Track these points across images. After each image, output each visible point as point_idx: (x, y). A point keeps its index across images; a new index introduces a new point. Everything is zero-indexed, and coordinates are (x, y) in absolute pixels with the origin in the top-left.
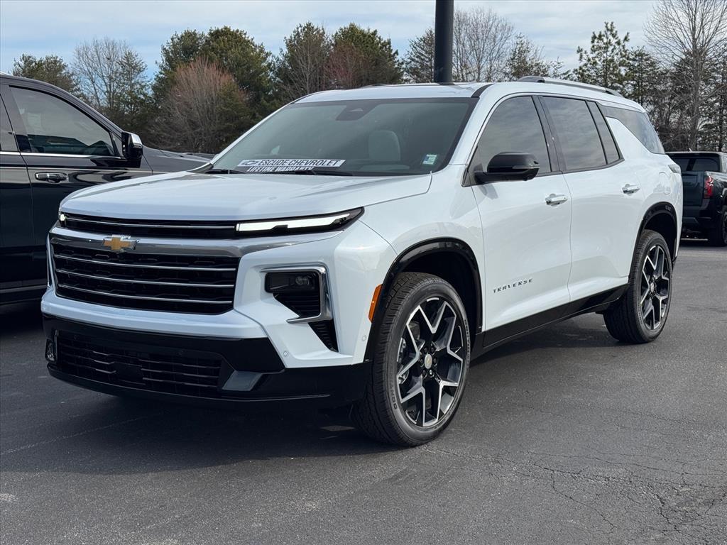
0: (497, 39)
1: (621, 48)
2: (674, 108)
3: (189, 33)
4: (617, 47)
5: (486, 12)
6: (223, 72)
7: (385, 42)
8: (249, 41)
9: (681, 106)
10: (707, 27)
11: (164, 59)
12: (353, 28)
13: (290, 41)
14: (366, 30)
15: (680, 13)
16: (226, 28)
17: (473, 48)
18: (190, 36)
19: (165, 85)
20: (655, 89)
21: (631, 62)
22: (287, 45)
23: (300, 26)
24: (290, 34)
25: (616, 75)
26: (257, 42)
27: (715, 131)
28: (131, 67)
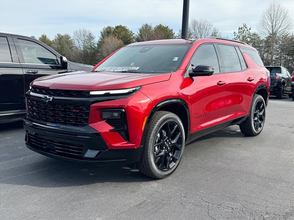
0: (207, 29)
1: (248, 32)
2: (266, 52)
3: (109, 27)
4: (247, 32)
6: (119, 39)
7: (171, 30)
8: (127, 30)
9: (268, 51)
10: (277, 25)
11: (101, 35)
12: (160, 25)
13: (141, 29)
14: (165, 26)
15: (268, 21)
16: (120, 25)
17: (199, 32)
20: (259, 46)
21: (251, 37)
22: (140, 31)
23: (144, 25)
24: (140, 27)
25: (246, 41)
26: (130, 30)
27: (279, 60)
28: (91, 37)
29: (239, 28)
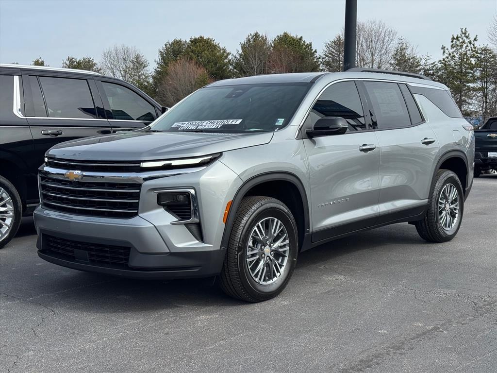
0: (385, 41)
3: (176, 41)
4: (469, 45)
5: (378, 22)
6: (199, 66)
7: (308, 44)
8: (216, 45)
11: (160, 58)
12: (286, 35)
13: (244, 45)
14: (295, 36)
16: (201, 37)
17: (368, 47)
18: (177, 43)
19: (161, 75)
22: (242, 48)
23: (251, 35)
25: (468, 64)
26: (222, 46)
28: (139, 63)
29: (452, 36)
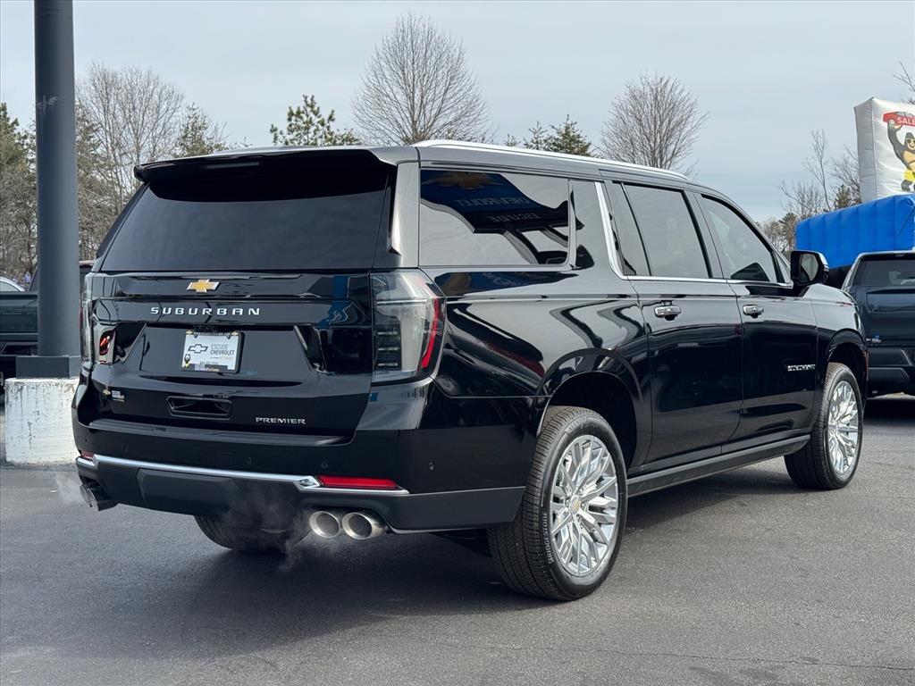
0: (162, 110)
1: (326, 129)
4: (321, 127)
15: (395, 89)
17: (128, 121)
29: (288, 110)
